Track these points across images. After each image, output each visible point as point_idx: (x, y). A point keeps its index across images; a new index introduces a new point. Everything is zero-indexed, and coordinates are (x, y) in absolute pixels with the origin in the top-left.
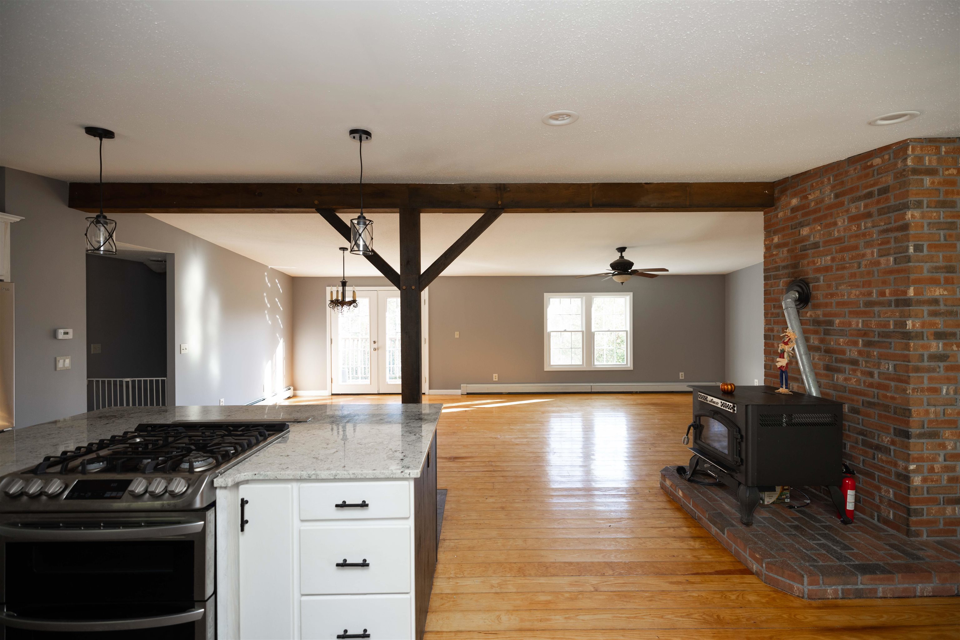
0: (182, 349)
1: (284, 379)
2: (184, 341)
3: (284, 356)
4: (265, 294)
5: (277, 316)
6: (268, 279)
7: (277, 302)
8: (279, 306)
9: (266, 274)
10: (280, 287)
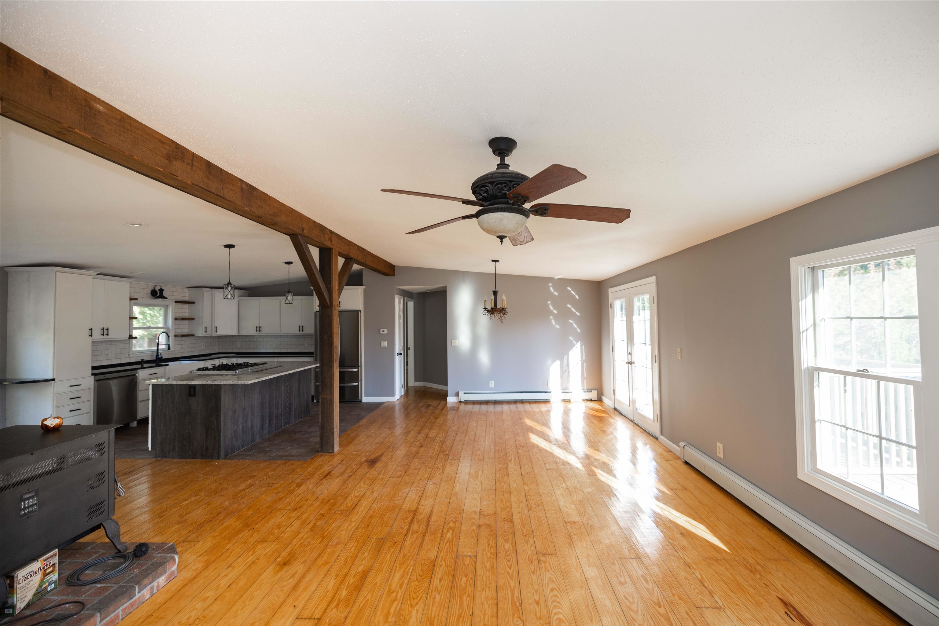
0: (452, 343)
1: (585, 381)
2: (454, 337)
3: (584, 358)
4: (549, 302)
5: (570, 321)
6: (553, 288)
7: (570, 308)
8: (575, 311)
9: (550, 284)
10: (574, 294)
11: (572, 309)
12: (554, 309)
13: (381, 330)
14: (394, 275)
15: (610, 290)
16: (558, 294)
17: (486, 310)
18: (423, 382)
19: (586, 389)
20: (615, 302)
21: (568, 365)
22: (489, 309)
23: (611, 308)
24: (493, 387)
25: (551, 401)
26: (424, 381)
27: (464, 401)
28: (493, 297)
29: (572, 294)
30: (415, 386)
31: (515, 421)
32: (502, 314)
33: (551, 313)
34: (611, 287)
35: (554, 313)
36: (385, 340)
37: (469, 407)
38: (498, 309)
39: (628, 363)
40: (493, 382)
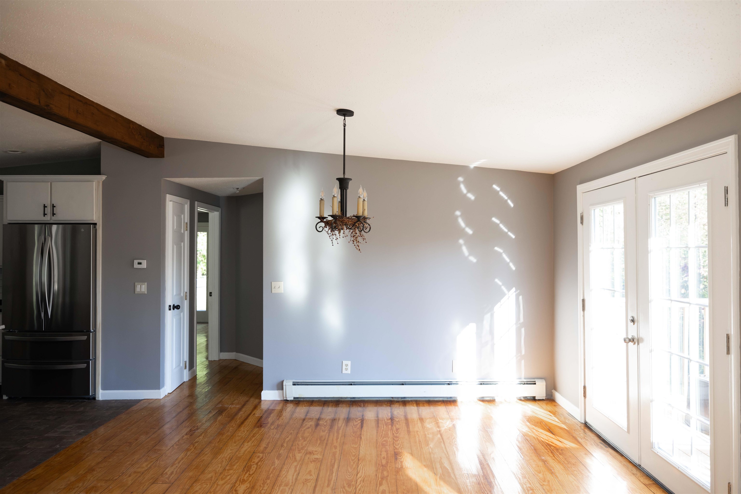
0: (273, 287)
1: (523, 362)
2: (276, 278)
3: (522, 320)
4: (458, 213)
5: (496, 248)
6: (467, 187)
7: (498, 225)
8: (506, 230)
9: (461, 179)
10: (506, 198)
11: (501, 226)
12: (467, 225)
13: (136, 262)
14: (161, 155)
15: (580, 188)
16: (476, 199)
17: (322, 221)
18: (234, 353)
19: (525, 379)
20: (593, 211)
21: (491, 332)
22: (330, 218)
23: (582, 223)
24: (349, 372)
25: (459, 400)
26: (237, 352)
27: (292, 399)
28: (337, 192)
29: (502, 197)
30: (220, 360)
31: (384, 462)
32: (357, 231)
33: (461, 233)
34: (582, 182)
35: (466, 233)
36: (142, 281)
37: (301, 411)
38: (348, 218)
39: (630, 340)
40: (349, 363)
